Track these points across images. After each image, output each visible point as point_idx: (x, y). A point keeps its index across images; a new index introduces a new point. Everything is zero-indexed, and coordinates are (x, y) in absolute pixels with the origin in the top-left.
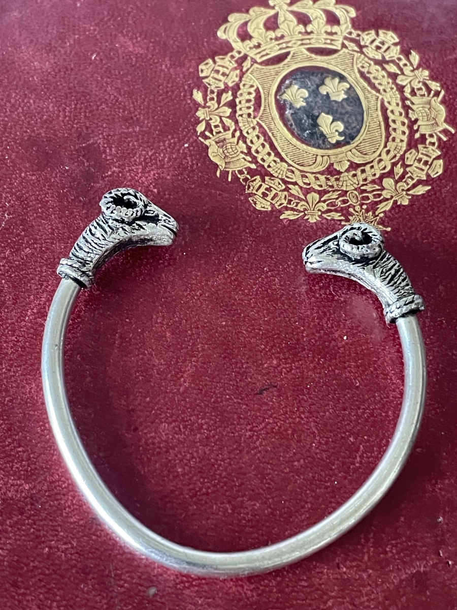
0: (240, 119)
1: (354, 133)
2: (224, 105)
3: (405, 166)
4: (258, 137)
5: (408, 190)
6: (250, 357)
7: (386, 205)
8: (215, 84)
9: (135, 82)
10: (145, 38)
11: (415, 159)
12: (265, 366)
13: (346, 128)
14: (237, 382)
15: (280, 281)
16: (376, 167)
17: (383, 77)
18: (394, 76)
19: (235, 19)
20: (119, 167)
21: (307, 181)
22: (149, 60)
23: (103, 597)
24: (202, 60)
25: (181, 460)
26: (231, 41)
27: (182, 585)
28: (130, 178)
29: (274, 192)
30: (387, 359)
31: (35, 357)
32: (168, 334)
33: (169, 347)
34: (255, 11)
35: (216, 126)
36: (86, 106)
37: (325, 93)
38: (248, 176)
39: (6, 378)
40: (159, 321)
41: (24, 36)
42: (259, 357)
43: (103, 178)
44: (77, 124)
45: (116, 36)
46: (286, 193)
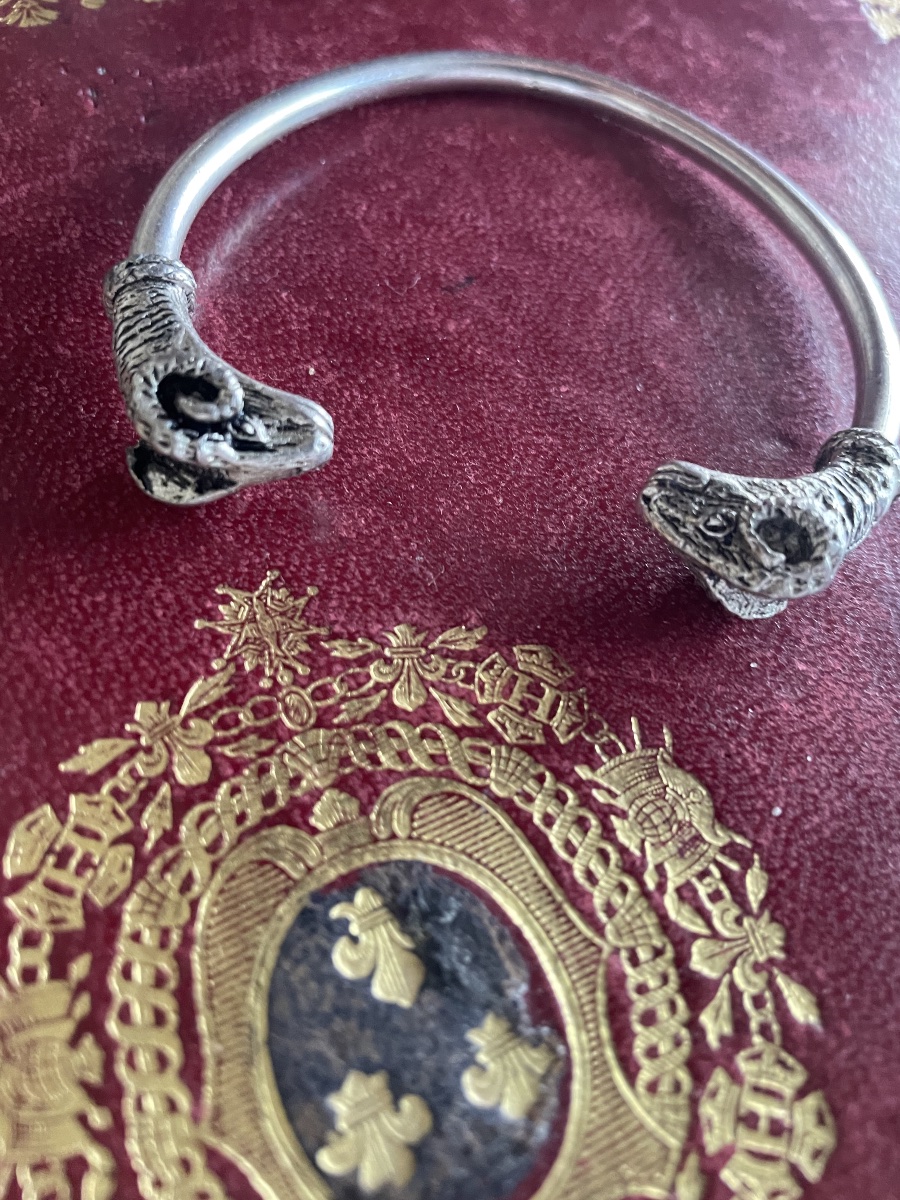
0: (658, 939)
1: (299, 939)
3: (134, 838)
4: (590, 876)
5: (132, 753)
7: (202, 697)
11: (95, 868)
13: (326, 955)
15: (464, 477)
16: (228, 821)
29: (513, 701)
30: (221, 337)
37: (407, 1103)
38: (588, 739)
46: (482, 701)
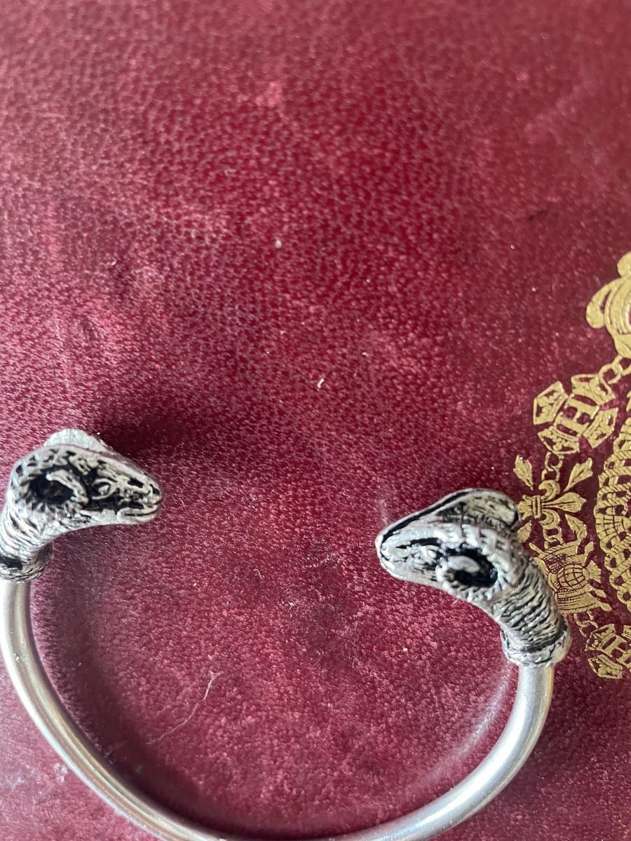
0: (599, 518)
2: (573, 490)
4: (627, 554)
8: (560, 444)
9: (402, 440)
10: (424, 335)
20: (374, 605)
22: (430, 389)
24: (540, 385)
26: (612, 331)
28: (393, 623)
35: (550, 532)
36: (313, 492)
38: (594, 624)
41: (178, 335)
43: (350, 622)
44: (299, 527)
45: (362, 327)
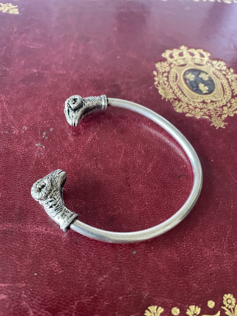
0: (170, 82)
1: (212, 91)
2: (165, 77)
3: (231, 103)
6: (175, 163)
7: (225, 116)
8: (161, 70)
11: (234, 102)
12: (181, 167)
13: (209, 89)
14: (170, 172)
16: (220, 103)
17: (221, 75)
18: (225, 75)
19: (168, 52)
20: (126, 92)
21: (195, 104)
23: (114, 253)
24: (156, 62)
25: (147, 200)
26: (167, 58)
27: (147, 251)
29: (183, 107)
31: (91, 154)
32: (143, 152)
33: (143, 156)
34: (175, 50)
35: (162, 83)
37: (201, 77)
38: (173, 101)
39: (79, 160)
40: (139, 146)
42: (178, 164)
46: (187, 107)
